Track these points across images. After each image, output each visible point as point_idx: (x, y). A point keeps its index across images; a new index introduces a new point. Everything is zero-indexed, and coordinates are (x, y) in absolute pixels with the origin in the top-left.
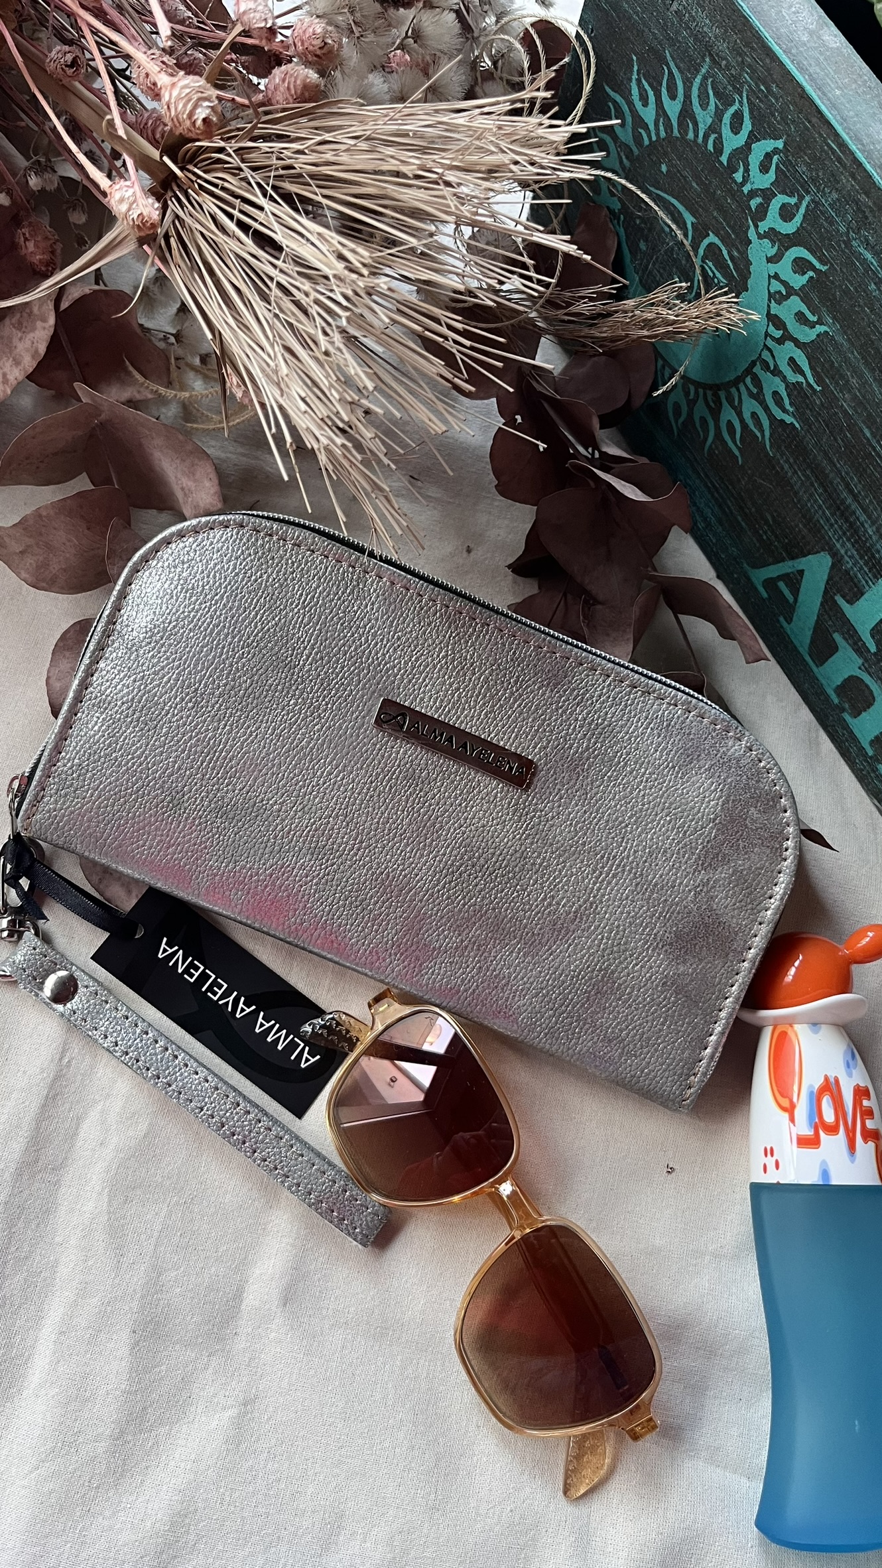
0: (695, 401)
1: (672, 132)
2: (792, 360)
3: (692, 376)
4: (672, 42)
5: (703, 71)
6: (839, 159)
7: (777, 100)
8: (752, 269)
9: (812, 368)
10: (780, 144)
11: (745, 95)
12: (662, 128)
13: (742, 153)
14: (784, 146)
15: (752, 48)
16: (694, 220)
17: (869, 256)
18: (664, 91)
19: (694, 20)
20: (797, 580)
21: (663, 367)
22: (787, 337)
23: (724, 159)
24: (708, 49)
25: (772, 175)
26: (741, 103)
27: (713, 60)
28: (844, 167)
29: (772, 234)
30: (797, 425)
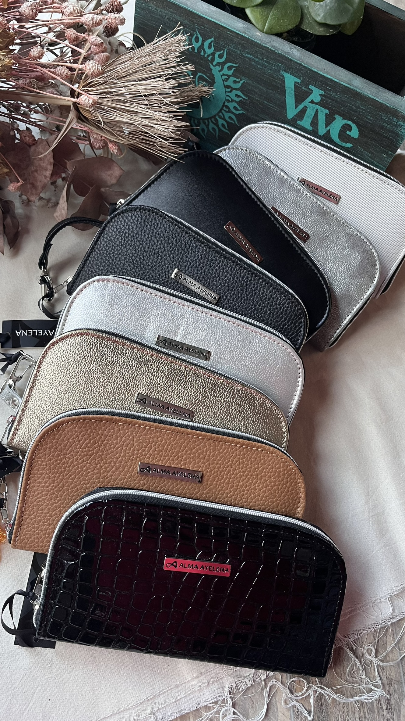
0: (208, 124)
6: (232, 35)
7: (208, 28)
8: (215, 76)
9: (243, 94)
10: (213, 39)
11: (197, 31)
13: (201, 47)
17: (249, 56)
22: (232, 89)
23: (196, 51)
25: (213, 48)
28: (234, 37)
29: (218, 64)
30: (244, 112)
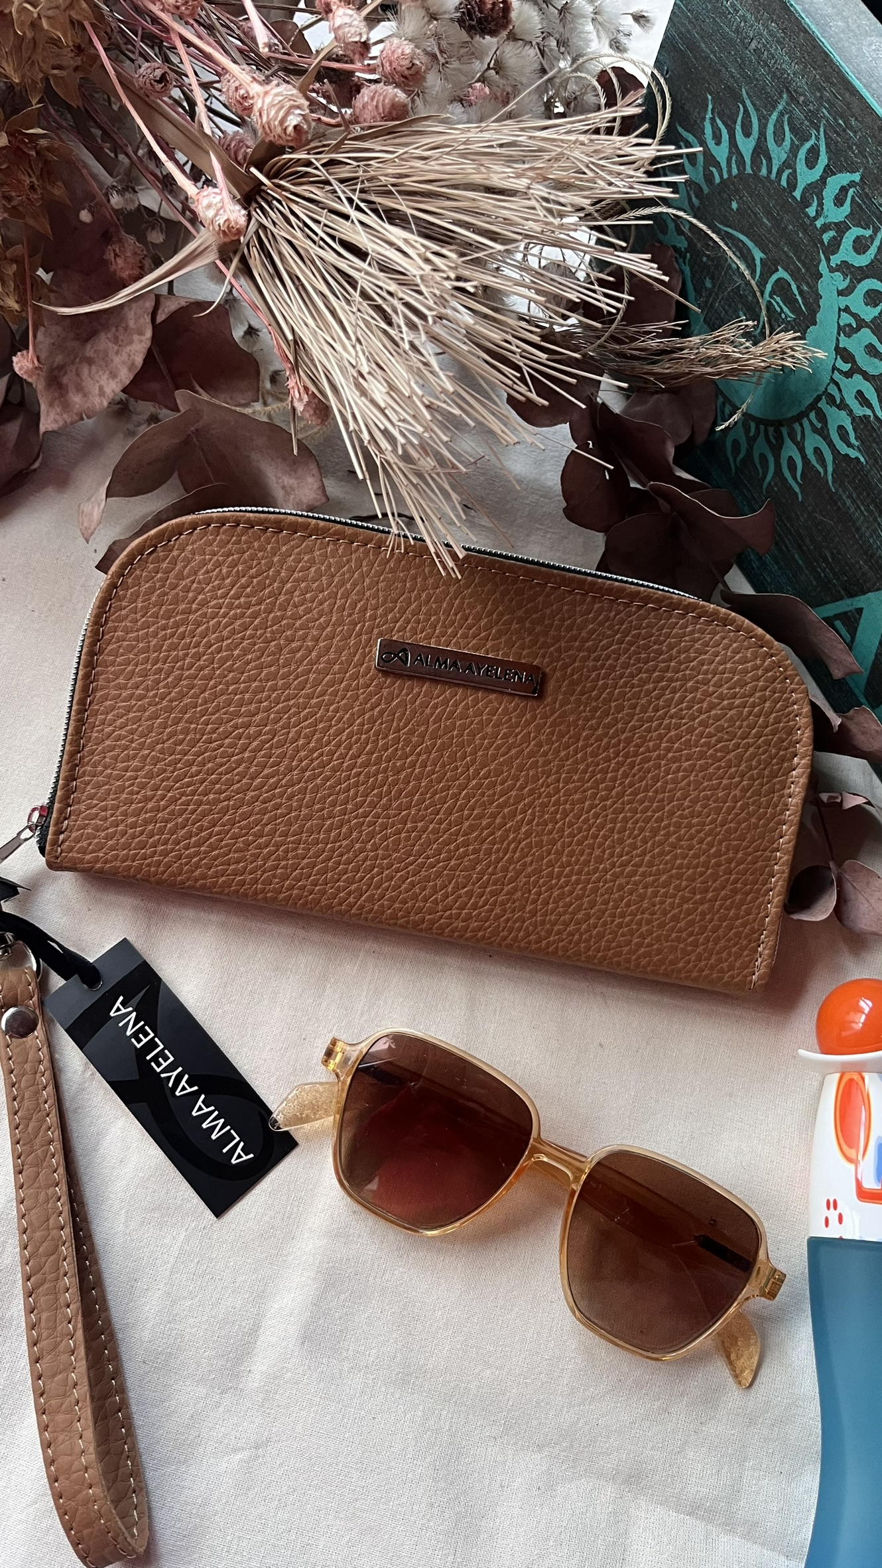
0: (754, 439)
1: (745, 169)
2: (860, 393)
3: (753, 412)
4: (749, 80)
5: (780, 107)
7: (855, 132)
8: (821, 302)
9: (880, 400)
10: (856, 177)
11: (822, 129)
12: (734, 166)
13: (817, 188)
14: (861, 179)
15: (832, 83)
16: (763, 256)
18: (738, 128)
19: (774, 57)
20: (855, 619)
21: (724, 405)
22: (856, 370)
23: (797, 194)
24: (785, 85)
25: (846, 208)
26: (818, 139)
27: (791, 97)
29: (845, 267)
30: (862, 460)
